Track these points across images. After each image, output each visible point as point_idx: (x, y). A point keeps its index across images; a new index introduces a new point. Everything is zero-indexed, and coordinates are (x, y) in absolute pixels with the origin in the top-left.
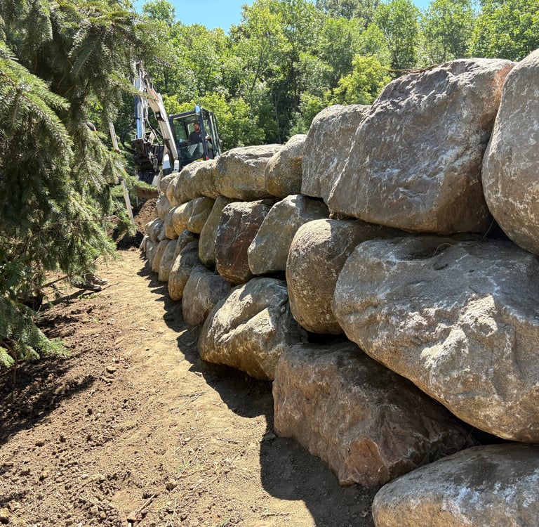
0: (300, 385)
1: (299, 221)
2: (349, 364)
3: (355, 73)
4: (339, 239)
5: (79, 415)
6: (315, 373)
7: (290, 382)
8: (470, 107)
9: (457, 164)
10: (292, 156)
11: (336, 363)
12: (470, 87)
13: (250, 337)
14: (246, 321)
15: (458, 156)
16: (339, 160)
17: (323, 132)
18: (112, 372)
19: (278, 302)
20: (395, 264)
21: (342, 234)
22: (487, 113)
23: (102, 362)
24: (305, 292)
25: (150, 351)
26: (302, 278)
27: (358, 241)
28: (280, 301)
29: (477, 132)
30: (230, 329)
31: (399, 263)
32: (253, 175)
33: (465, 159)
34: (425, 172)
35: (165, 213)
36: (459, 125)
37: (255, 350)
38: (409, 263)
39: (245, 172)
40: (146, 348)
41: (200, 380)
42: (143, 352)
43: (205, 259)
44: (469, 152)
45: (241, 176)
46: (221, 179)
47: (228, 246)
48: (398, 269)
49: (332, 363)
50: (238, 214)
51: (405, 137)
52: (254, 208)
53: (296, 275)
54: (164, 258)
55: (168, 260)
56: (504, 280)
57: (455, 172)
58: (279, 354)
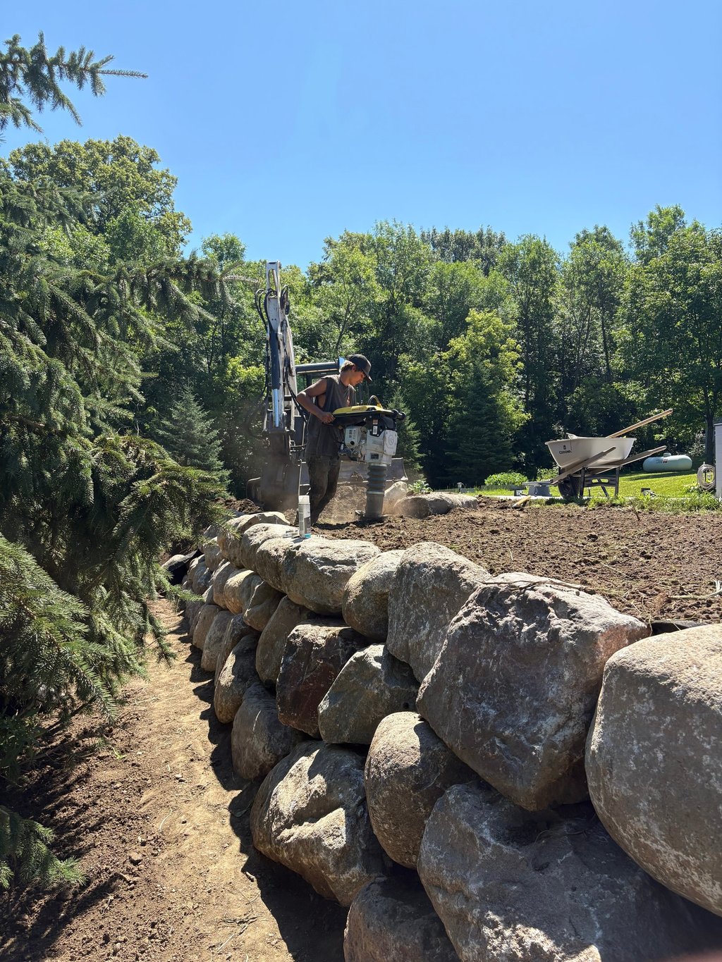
0: (378, 957)
1: (382, 688)
2: (437, 945)
3: (470, 333)
4: (429, 764)
5: (92, 943)
6: (396, 949)
7: (365, 947)
8: (572, 669)
9: (558, 738)
10: (376, 589)
11: (421, 941)
12: (572, 644)
13: (317, 850)
14: (314, 818)
15: (560, 727)
16: (431, 627)
17: (413, 582)
18: (136, 863)
19: (354, 800)
20: (489, 845)
21: (432, 758)
22: (592, 679)
23: (124, 841)
24: (386, 826)
25: (188, 824)
26: (382, 809)
27: (448, 782)
28: (357, 797)
29: (580, 700)
30: (292, 822)
31: (494, 845)
32: (329, 587)
33: (567, 732)
34: (524, 732)
35: (214, 561)
36: (560, 688)
37: (323, 869)
38: (506, 849)
39: (318, 581)
40: (183, 818)
41: (251, 890)
42: (178, 825)
43: (264, 677)
44: (571, 724)
45: (313, 584)
46: (289, 581)
47: (293, 688)
48: (492, 854)
49: (417, 941)
50: (308, 644)
51: (502, 670)
52: (329, 641)
53: (376, 804)
54: (210, 639)
55: (215, 643)
56: (608, 916)
57: (556, 749)
58: (354, 880)
